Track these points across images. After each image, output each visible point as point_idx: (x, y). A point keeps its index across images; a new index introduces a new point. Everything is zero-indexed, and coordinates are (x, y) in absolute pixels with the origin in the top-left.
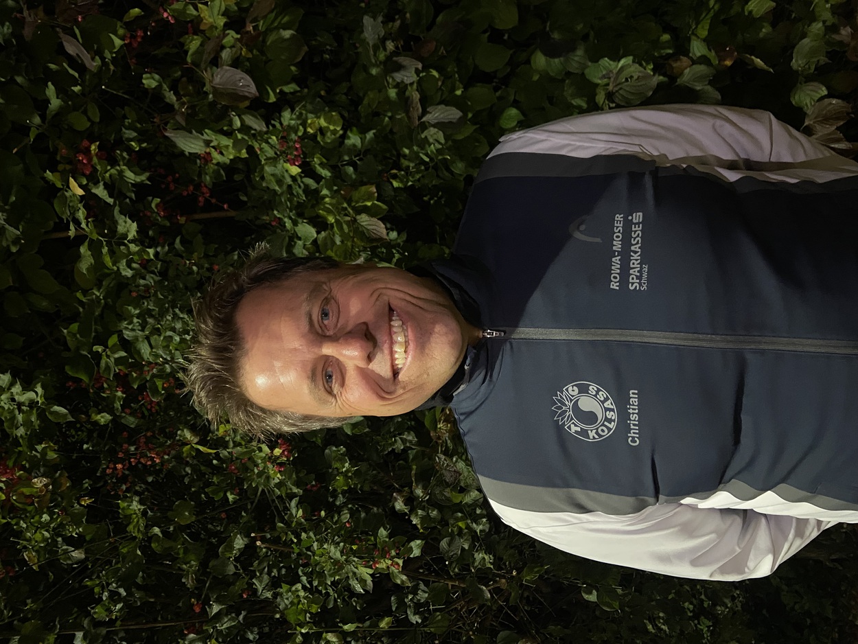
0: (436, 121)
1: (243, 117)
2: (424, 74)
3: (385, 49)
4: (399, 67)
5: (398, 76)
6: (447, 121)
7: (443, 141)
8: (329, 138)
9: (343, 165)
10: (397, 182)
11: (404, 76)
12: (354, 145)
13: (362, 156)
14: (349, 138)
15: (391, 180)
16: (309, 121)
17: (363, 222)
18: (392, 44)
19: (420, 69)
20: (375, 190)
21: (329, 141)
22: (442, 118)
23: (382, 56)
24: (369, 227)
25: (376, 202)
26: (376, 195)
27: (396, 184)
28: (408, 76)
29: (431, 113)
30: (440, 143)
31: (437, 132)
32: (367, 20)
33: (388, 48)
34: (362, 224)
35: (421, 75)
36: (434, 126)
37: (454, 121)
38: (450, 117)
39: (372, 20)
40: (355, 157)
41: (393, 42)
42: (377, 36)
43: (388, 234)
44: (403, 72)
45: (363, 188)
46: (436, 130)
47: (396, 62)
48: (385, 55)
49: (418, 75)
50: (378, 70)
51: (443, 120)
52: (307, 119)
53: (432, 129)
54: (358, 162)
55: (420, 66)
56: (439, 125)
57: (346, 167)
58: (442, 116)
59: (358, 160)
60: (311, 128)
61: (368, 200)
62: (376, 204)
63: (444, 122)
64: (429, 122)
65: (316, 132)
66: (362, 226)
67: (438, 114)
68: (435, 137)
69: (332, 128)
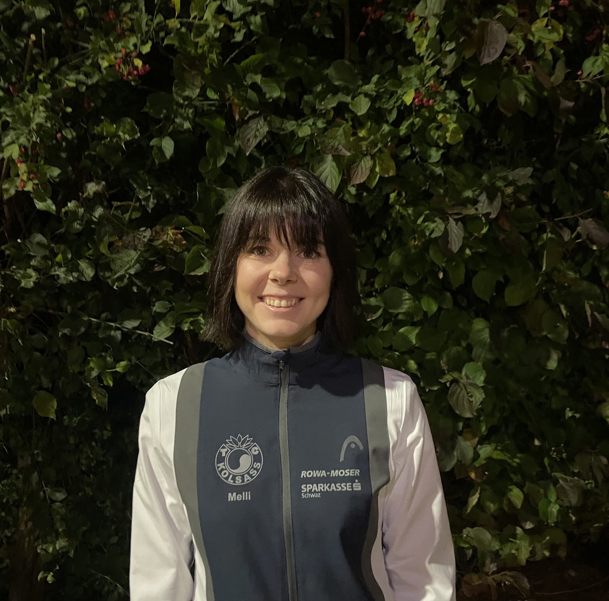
0: (449, 230)
1: (454, 54)
2: (484, 221)
3: (506, 186)
4: (491, 199)
5: (483, 198)
6: (449, 239)
7: (433, 236)
8: (435, 134)
9: (411, 146)
10: (395, 197)
11: (484, 203)
12: (430, 157)
13: (420, 163)
14: (437, 151)
15: (396, 192)
16: (448, 116)
17: (364, 162)
18: (511, 192)
19: (491, 217)
20: (391, 175)
21: (432, 133)
22: (451, 235)
23: (500, 184)
24: (359, 167)
25: (379, 176)
26: (387, 176)
27: (393, 196)
28: (484, 207)
29: (456, 225)
30: (430, 234)
31: (441, 231)
32: (529, 170)
33: (507, 188)
34: (362, 161)
35: (483, 218)
36: (445, 228)
37: (449, 246)
38: (453, 242)
39: (530, 175)
40: (419, 157)
41: (512, 193)
42: (517, 179)
43: (353, 186)
44: (486, 202)
45: (393, 164)
46: (443, 230)
47: (496, 196)
48: (501, 187)
49: (483, 215)
50: (486, 182)
51: (450, 235)
52: (450, 113)
53: (444, 226)
54: (414, 160)
55: (493, 216)
56: (446, 233)
57: (410, 149)
58: (453, 235)
59: (417, 160)
60: (442, 117)
61: (382, 169)
62: (377, 175)
63: (448, 237)
64: (448, 223)
65: (438, 122)
66: (361, 161)
67: (456, 231)
68: (437, 229)
69: (448, 135)
